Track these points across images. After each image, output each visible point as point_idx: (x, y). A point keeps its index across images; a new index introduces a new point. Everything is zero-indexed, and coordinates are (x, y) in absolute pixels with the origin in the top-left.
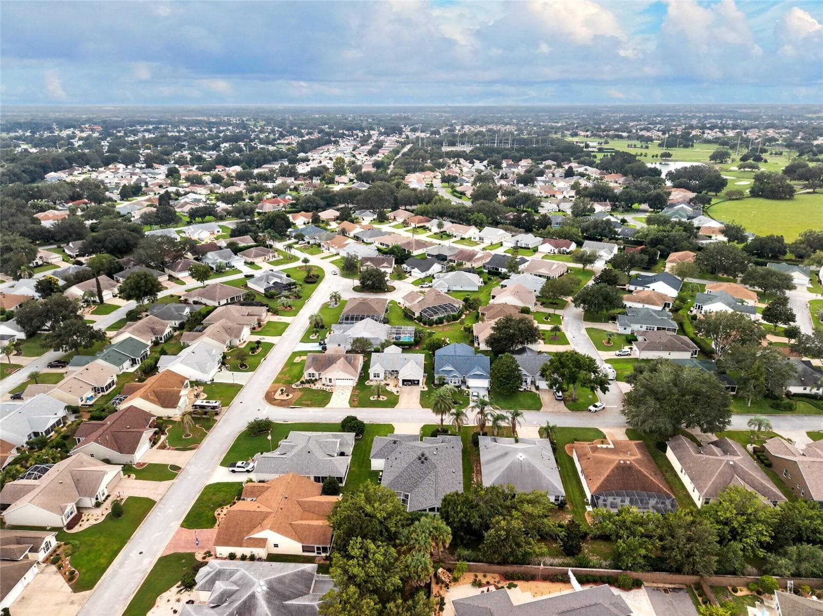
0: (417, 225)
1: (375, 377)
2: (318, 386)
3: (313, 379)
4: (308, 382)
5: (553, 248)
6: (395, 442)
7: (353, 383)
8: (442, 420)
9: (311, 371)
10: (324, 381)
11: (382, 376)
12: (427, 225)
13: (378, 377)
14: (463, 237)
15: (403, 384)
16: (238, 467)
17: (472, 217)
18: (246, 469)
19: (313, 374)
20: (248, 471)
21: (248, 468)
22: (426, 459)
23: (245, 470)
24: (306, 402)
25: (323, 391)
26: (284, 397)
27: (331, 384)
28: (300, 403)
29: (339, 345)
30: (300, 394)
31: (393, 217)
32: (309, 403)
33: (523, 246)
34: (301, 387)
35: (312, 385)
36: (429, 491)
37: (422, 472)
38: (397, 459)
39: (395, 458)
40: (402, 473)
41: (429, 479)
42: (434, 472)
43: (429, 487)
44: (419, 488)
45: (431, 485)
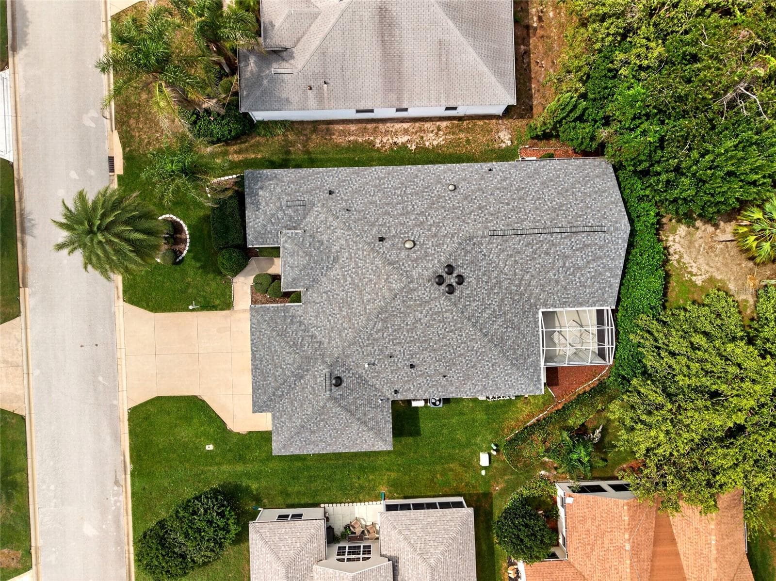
36: (569, 252)
37: (485, 278)
38: (416, 362)
39: (408, 369)
40: (491, 341)
41: (511, 256)
42: (490, 243)
43: (547, 254)
44: (533, 283)
45: (545, 247)
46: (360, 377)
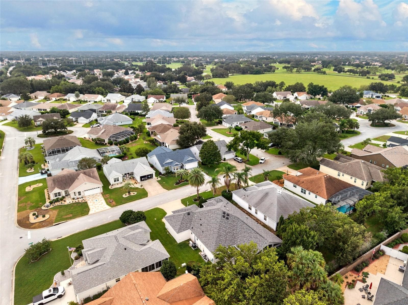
0: (57, 99)
1: (115, 181)
2: (68, 201)
3: (60, 197)
4: (57, 200)
5: (155, 100)
6: (189, 214)
7: (100, 190)
8: (198, 191)
9: (57, 190)
10: (72, 196)
11: (121, 180)
12: (65, 97)
13: (118, 180)
14: (96, 100)
15: (141, 180)
16: (46, 297)
17: (95, 90)
18: (57, 295)
19: (59, 193)
20: (60, 297)
21: (60, 293)
22: (228, 215)
23: (56, 297)
24: (67, 216)
25: (76, 203)
26: (41, 219)
27: (80, 196)
28: (60, 219)
29: (63, 169)
30: (55, 212)
31: (34, 97)
32: (71, 215)
33: (137, 101)
34: (52, 206)
35: (63, 202)
36: (252, 237)
37: (232, 225)
38: (203, 225)
39: (200, 225)
40: (219, 232)
41: (241, 228)
42: (240, 222)
43: (248, 233)
44: (240, 238)
45: (249, 232)
46: (192, 219)
